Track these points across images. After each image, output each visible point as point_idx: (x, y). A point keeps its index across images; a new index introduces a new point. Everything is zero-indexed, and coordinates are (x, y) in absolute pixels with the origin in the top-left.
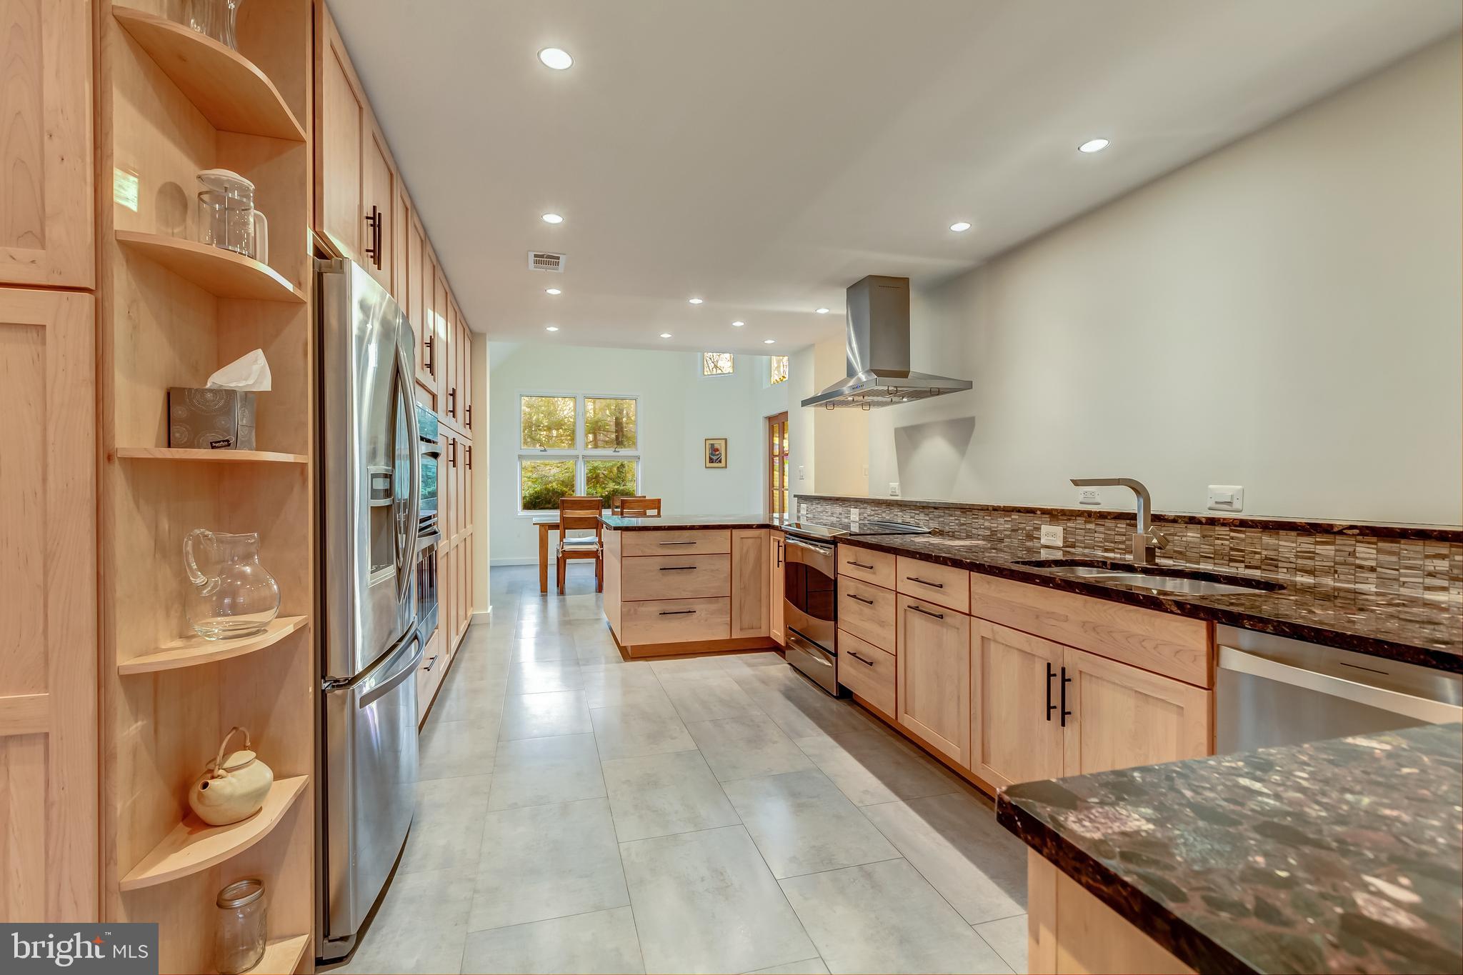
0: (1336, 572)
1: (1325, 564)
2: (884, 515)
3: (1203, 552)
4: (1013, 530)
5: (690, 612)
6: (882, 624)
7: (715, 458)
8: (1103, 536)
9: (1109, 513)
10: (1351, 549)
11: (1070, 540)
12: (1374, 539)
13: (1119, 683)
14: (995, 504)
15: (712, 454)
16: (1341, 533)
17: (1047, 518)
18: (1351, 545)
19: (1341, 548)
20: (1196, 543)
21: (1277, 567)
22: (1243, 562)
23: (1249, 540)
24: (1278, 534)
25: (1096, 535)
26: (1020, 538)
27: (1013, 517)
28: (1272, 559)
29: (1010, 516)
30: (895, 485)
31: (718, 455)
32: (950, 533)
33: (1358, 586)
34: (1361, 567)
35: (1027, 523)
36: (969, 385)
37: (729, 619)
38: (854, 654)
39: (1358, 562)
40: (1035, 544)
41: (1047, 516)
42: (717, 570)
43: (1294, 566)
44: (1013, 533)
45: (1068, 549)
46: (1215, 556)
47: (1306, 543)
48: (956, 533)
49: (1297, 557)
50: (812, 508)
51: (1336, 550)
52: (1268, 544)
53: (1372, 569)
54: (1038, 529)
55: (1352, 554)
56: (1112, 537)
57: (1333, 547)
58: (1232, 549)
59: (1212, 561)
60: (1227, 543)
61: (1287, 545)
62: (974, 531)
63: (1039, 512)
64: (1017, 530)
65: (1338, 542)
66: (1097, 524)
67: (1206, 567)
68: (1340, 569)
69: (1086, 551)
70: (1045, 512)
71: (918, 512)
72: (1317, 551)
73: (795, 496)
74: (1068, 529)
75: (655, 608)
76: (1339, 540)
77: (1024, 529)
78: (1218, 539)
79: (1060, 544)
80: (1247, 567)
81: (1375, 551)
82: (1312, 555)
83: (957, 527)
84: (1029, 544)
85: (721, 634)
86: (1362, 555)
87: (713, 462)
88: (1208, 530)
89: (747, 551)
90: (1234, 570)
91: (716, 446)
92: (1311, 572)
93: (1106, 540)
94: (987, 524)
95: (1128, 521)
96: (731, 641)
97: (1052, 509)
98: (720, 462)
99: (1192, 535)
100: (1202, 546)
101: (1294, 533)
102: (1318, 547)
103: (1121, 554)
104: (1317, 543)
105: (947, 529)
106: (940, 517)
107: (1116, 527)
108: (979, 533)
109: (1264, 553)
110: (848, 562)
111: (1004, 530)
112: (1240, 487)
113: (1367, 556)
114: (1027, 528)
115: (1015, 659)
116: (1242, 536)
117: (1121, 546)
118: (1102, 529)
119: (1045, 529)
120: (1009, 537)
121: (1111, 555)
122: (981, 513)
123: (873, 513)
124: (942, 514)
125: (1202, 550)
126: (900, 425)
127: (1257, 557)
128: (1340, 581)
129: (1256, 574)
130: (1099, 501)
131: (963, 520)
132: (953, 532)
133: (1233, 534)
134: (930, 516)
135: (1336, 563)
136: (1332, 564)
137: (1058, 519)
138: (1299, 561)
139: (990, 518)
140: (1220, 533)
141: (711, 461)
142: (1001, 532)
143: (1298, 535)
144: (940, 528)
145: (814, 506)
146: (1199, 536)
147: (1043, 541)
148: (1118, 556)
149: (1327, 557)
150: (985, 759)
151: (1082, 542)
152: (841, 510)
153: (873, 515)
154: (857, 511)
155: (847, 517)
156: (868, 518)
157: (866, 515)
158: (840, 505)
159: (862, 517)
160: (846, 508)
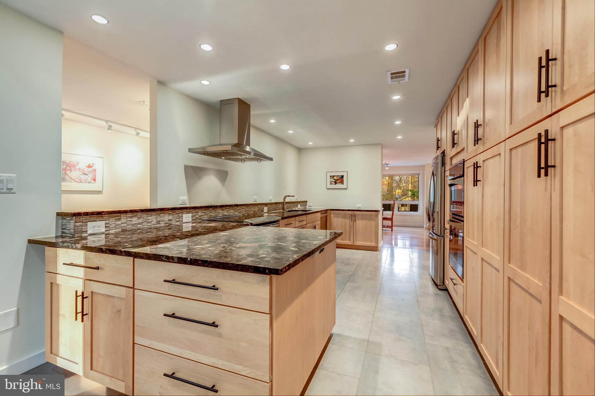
2: (211, 214)
4: (259, 210)
27: (258, 206)
35: (261, 208)
48: (244, 215)
50: (119, 222)
54: (263, 208)
62: (250, 212)
71: (230, 209)
74: (268, 208)
79: (267, 211)
105: (241, 214)
119: (265, 208)
122: (251, 206)
123: (203, 214)
124: (240, 209)
126: (187, 164)
139: (253, 208)
142: (256, 211)
152: (171, 217)
153: (204, 215)
154: (190, 215)
155: (178, 221)
156: (200, 218)
157: (198, 216)
158: (170, 214)
159: (194, 218)
160: (177, 215)
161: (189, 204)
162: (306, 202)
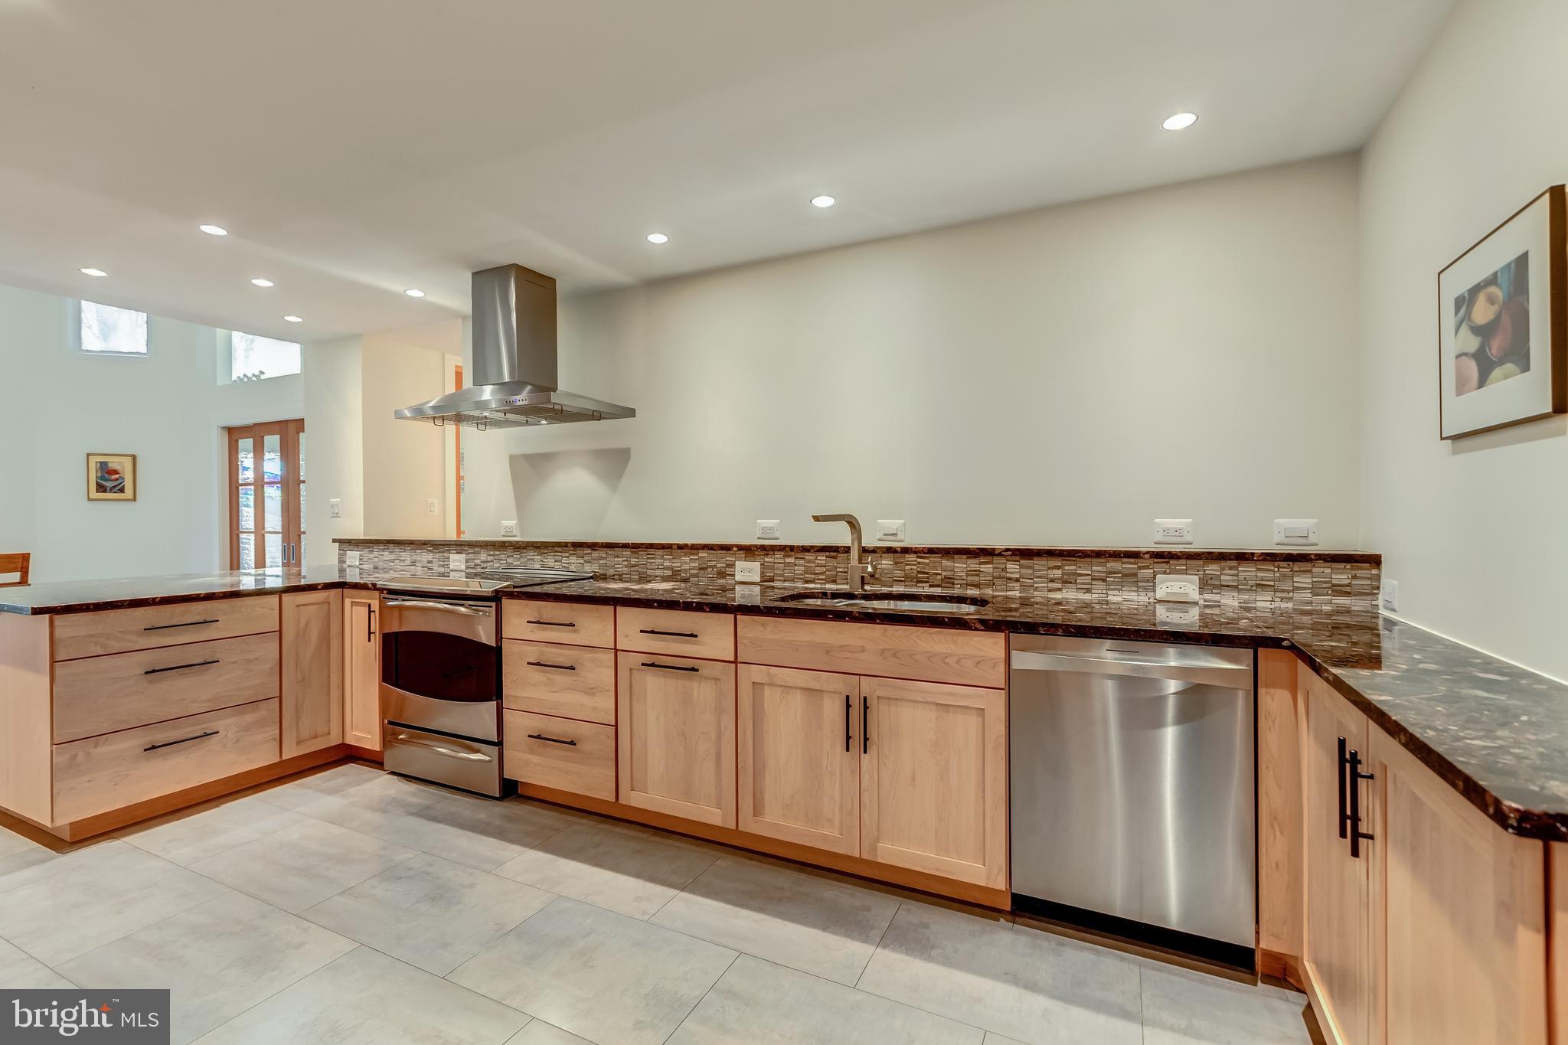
0: (994, 584)
1: (987, 578)
2: (510, 560)
3: (896, 577)
4: (701, 569)
5: (206, 735)
6: (591, 691)
7: (109, 484)
8: (803, 568)
9: (812, 547)
10: (1003, 566)
11: (768, 574)
12: (1018, 558)
13: (922, 700)
14: (681, 542)
15: (103, 478)
16: (1000, 554)
17: (742, 554)
18: (1004, 563)
19: (998, 566)
20: (888, 569)
21: (953, 584)
22: (928, 582)
23: (932, 564)
24: (953, 558)
25: (796, 568)
26: (710, 576)
27: (700, 555)
28: (950, 578)
29: (697, 554)
30: (512, 523)
31: (117, 479)
32: (616, 577)
33: (1009, 593)
34: (1010, 579)
35: (719, 561)
36: (631, 413)
37: (278, 731)
38: (539, 737)
39: (1008, 575)
40: (729, 581)
41: (742, 552)
42: (256, 659)
43: (965, 582)
44: (702, 572)
45: (765, 583)
46: (907, 579)
47: (973, 564)
48: (624, 576)
49: (967, 575)
51: (994, 568)
52: (946, 566)
53: (1017, 580)
54: (732, 565)
55: (1004, 570)
56: (812, 569)
57: (991, 566)
58: (919, 572)
59: (903, 583)
60: (915, 567)
61: (961, 567)
62: (649, 572)
63: (735, 549)
64: (706, 568)
65: (994, 562)
66: (796, 558)
67: (898, 589)
68: (997, 581)
69: (787, 584)
70: (741, 548)
71: (567, 554)
72: (981, 570)
73: (334, 541)
74: (766, 564)
75: (133, 742)
76: (996, 560)
77: (713, 567)
78: (908, 564)
79: (758, 579)
80: (931, 586)
81: (1018, 567)
82: (977, 573)
83: (626, 569)
84: (722, 581)
85: (264, 757)
86: (1010, 570)
87: (105, 491)
88: (898, 557)
89: (307, 624)
90: (921, 590)
91: (111, 466)
92: (977, 586)
93: (806, 572)
94: (667, 564)
95: (828, 554)
96: (282, 763)
97: (751, 546)
98: (122, 490)
99: (886, 563)
100: (895, 572)
101: (965, 557)
102: (982, 566)
103: (821, 584)
104: (981, 563)
105: (611, 572)
106: (602, 558)
107: (816, 559)
108: (657, 574)
109: (944, 573)
110: (528, 622)
111: (690, 569)
112: (902, 521)
113: (1014, 570)
114: (718, 565)
115: (798, 699)
116: (927, 561)
117: (821, 577)
118: (802, 562)
119: (740, 565)
120: (696, 576)
121: (812, 586)
123: (490, 559)
124: (605, 556)
125: (895, 575)
126: (516, 451)
127: (939, 577)
128: (997, 591)
129: (937, 591)
130: (778, 536)
131: (633, 561)
132: (621, 575)
133: (919, 560)
134: (586, 558)
135: (994, 578)
136: (991, 578)
137: (754, 555)
138: (969, 578)
139: (671, 557)
140: (909, 559)
141: (101, 488)
142: (685, 571)
143: (968, 558)
144: (601, 572)
145: (376, 554)
146: (892, 563)
147: (738, 578)
148: (819, 586)
149: (988, 573)
150: (758, 810)
151: (781, 575)
152: (430, 557)
153: (492, 561)
154: (463, 557)
155: (443, 566)
156: (483, 565)
157: (478, 561)
158: (430, 551)
159: (471, 564)
160: (440, 555)
161: (522, 536)
162: (1375, 561)
